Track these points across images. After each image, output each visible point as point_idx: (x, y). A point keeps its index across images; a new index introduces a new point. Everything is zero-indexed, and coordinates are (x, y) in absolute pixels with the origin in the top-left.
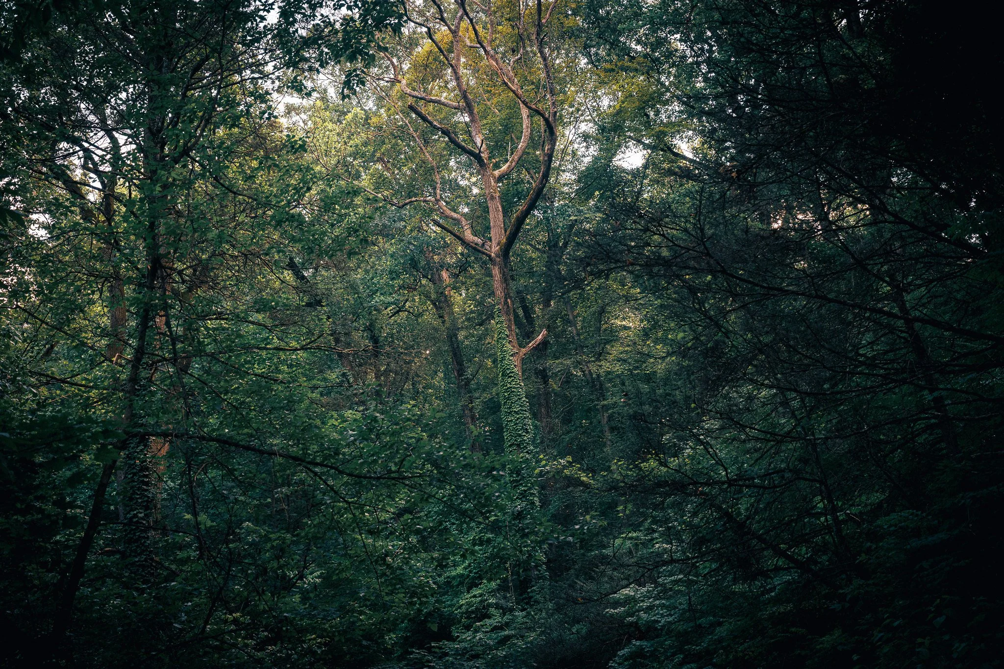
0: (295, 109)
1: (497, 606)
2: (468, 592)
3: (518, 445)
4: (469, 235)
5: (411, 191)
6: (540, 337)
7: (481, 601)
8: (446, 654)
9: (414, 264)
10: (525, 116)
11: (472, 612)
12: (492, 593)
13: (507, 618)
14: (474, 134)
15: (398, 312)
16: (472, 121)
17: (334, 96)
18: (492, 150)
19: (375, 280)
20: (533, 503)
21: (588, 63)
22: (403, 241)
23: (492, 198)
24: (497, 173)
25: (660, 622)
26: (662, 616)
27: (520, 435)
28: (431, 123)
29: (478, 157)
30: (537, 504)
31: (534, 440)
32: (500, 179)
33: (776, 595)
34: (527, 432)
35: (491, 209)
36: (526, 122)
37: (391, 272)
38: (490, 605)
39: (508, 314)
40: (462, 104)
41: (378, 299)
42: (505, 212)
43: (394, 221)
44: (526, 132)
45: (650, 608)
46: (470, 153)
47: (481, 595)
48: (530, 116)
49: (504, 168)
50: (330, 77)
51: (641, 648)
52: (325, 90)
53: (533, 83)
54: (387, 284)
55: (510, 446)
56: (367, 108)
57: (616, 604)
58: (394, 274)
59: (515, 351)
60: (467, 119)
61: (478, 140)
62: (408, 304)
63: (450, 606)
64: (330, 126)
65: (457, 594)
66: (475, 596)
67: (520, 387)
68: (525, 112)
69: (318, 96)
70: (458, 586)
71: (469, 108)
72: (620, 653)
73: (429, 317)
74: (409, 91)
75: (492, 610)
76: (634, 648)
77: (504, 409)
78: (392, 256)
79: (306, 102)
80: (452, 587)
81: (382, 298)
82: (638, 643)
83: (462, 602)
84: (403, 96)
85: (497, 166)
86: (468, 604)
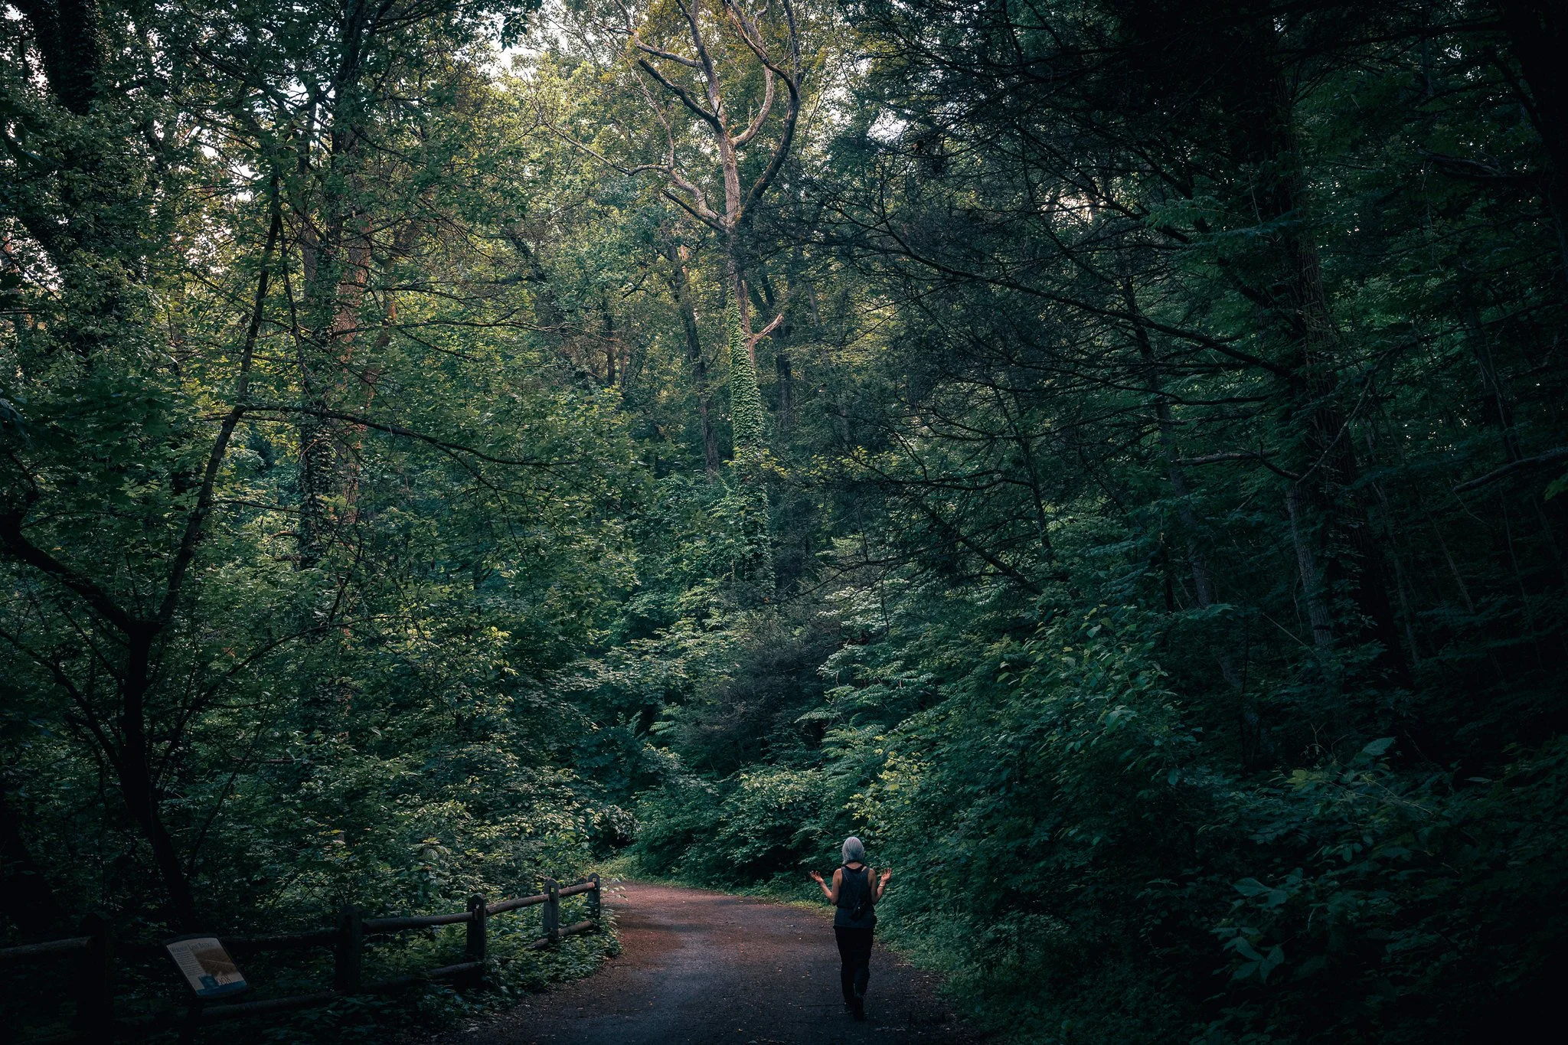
0: (523, 61)
1: (718, 605)
2: (690, 590)
3: (748, 438)
4: (703, 208)
5: (646, 156)
6: (775, 322)
7: (702, 600)
8: (646, 653)
9: (647, 238)
10: (768, 78)
11: (693, 611)
12: (715, 592)
13: (727, 618)
14: (711, 95)
15: (634, 290)
16: (710, 80)
17: (566, 48)
18: (731, 115)
19: (602, 255)
20: (760, 500)
21: (844, 21)
22: (635, 212)
23: (729, 168)
24: (735, 140)
25: (873, 626)
26: (877, 620)
27: (750, 427)
28: (663, 82)
29: (713, 121)
30: (766, 500)
31: (764, 435)
32: (740, 146)
33: (991, 602)
34: (758, 424)
35: (726, 180)
36: (769, 85)
37: (621, 246)
38: (709, 604)
39: (741, 295)
40: (699, 61)
41: (605, 275)
42: (744, 184)
43: (627, 190)
44: (769, 97)
45: (866, 611)
46: (707, 117)
47: (702, 594)
48: (775, 79)
49: (744, 134)
50: (562, 25)
51: (853, 654)
52: (557, 41)
53: (780, 41)
54: (615, 260)
55: (739, 438)
56: (600, 62)
57: (831, 605)
58: (625, 250)
59: (748, 336)
60: (705, 79)
61: (716, 104)
62: (646, 282)
63: (670, 604)
64: (557, 81)
65: (678, 592)
66: (696, 594)
67: (751, 374)
68: (768, 74)
69: (548, 46)
70: (678, 583)
71: (707, 67)
72: (831, 657)
73: (666, 297)
74: (641, 44)
75: (712, 610)
76: (846, 653)
77: (733, 399)
78: (622, 229)
79: (533, 53)
80: (673, 584)
81: (610, 274)
82: (850, 647)
83: (682, 600)
84: (637, 50)
85: (737, 132)
86: (688, 602)
